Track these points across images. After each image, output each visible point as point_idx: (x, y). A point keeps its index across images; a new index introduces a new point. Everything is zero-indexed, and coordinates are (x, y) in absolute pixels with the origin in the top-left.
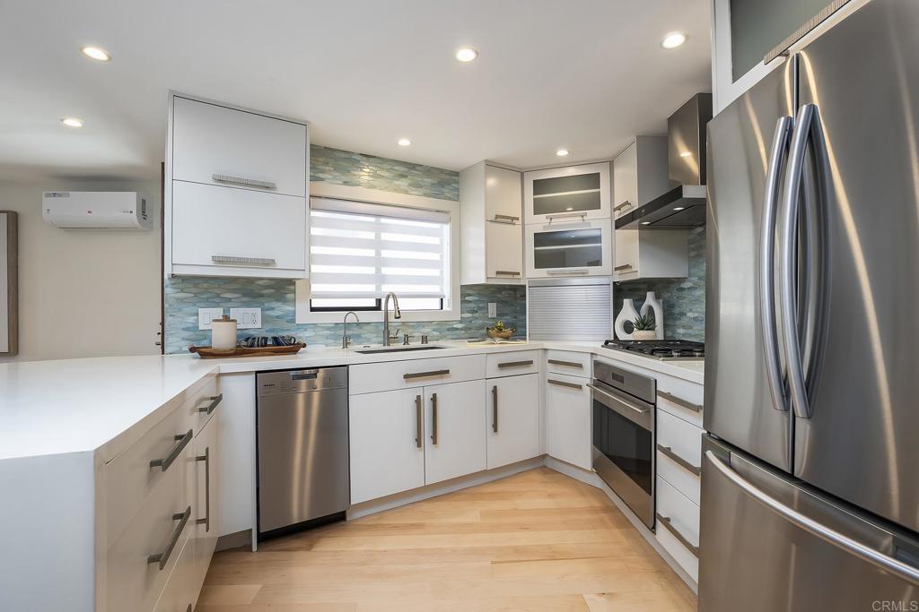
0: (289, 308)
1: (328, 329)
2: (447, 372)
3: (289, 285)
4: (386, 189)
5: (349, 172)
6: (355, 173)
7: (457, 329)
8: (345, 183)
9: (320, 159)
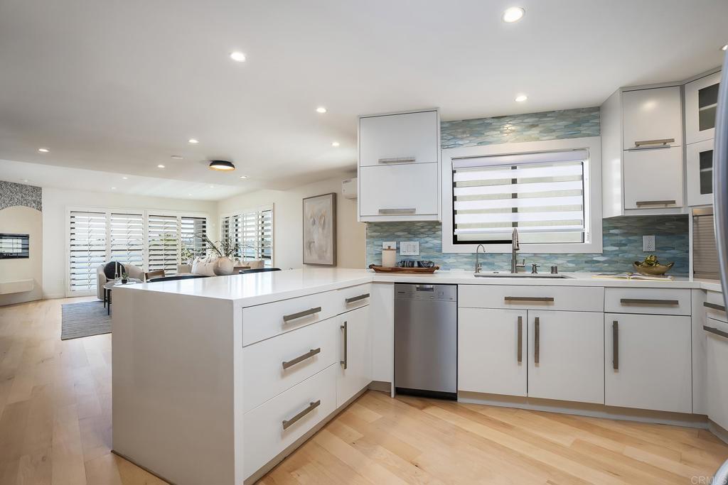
0: (437, 242)
1: (466, 257)
2: (552, 299)
3: (437, 225)
4: (517, 141)
5: (483, 134)
6: (488, 134)
7: (598, 262)
8: (481, 143)
9: (459, 131)
